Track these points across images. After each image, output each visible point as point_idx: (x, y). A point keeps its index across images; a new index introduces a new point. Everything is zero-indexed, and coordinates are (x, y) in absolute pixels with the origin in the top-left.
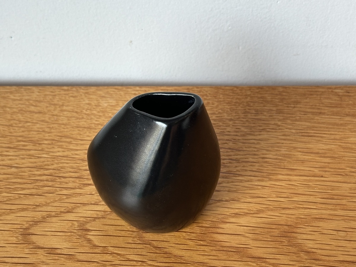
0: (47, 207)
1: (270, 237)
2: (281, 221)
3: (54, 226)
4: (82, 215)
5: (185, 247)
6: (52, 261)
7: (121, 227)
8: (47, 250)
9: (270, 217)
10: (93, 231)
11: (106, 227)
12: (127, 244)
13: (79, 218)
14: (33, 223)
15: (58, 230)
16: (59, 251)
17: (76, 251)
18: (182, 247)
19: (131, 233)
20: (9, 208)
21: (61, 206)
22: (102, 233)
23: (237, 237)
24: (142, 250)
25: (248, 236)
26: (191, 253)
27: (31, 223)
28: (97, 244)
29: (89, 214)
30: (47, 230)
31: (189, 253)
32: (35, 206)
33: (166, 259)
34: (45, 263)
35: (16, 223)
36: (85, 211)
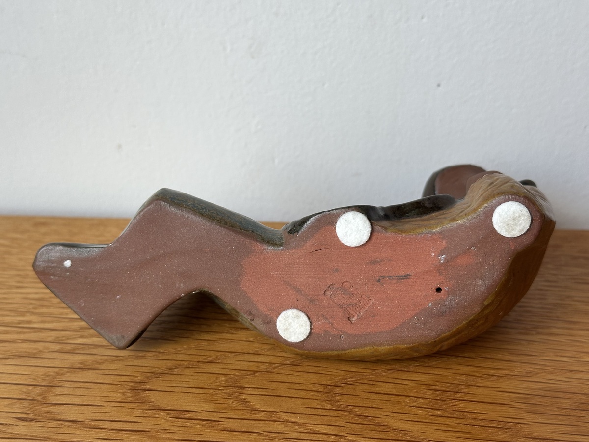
0: (177, 355)
1: (557, 410)
2: (571, 387)
3: (187, 380)
4: (233, 367)
5: (412, 418)
6: (180, 429)
7: (298, 385)
8: (172, 413)
9: (550, 382)
10: (252, 390)
11: (274, 385)
12: (309, 409)
13: (229, 370)
14: (152, 375)
15: (193, 386)
16: (193, 415)
17: (223, 416)
18: (404, 417)
19: (316, 394)
20: (115, 355)
21: (199, 354)
22: (267, 392)
23: (500, 408)
24: (336, 418)
25: (520, 407)
26: (423, 426)
27: (149, 375)
28: (258, 407)
29: (245, 365)
30: (175, 385)
31: (419, 426)
32: (157, 354)
33: (380, 433)
34: (168, 431)
35: (125, 374)
36: (239, 363)
